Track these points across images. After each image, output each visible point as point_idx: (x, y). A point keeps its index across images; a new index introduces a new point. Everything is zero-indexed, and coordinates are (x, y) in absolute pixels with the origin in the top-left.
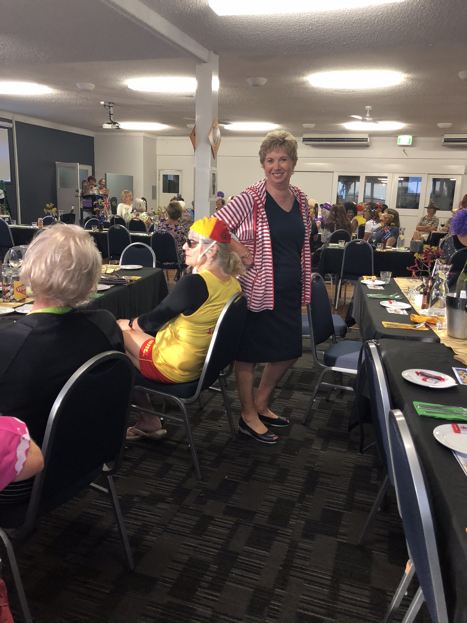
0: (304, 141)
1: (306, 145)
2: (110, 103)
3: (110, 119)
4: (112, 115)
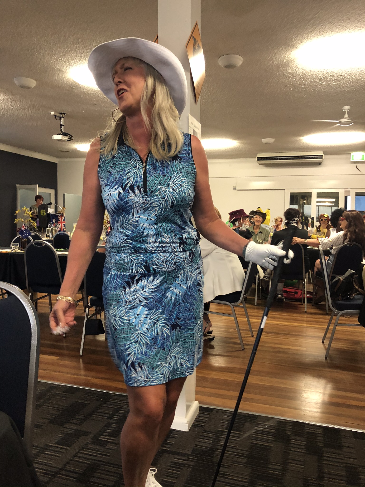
0: (258, 160)
1: (260, 164)
2: (61, 114)
3: (61, 130)
4: (63, 126)
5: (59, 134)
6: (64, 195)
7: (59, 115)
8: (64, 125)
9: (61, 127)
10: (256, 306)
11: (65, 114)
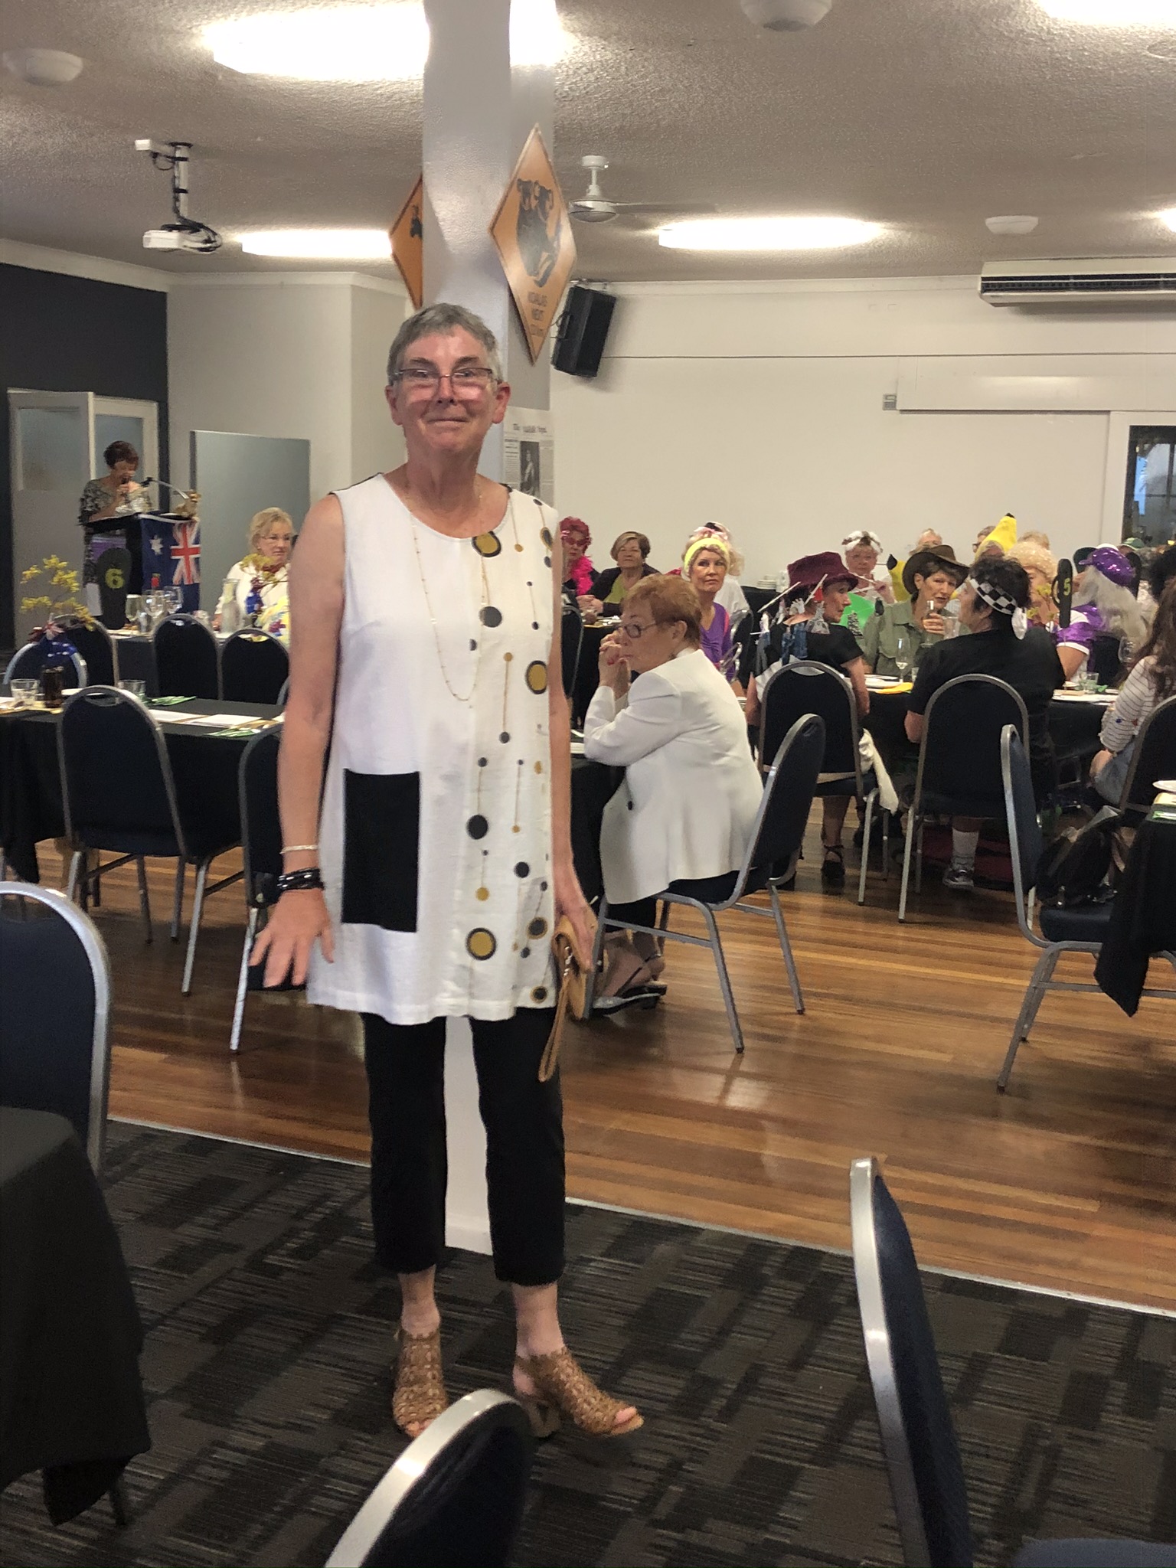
0: (986, 288)
1: (995, 305)
2: (174, 145)
3: (176, 211)
4: (182, 195)
5: (170, 228)
6: (193, 434)
7: (167, 150)
8: (184, 191)
9: (177, 199)
10: (861, 904)
11: (189, 145)
